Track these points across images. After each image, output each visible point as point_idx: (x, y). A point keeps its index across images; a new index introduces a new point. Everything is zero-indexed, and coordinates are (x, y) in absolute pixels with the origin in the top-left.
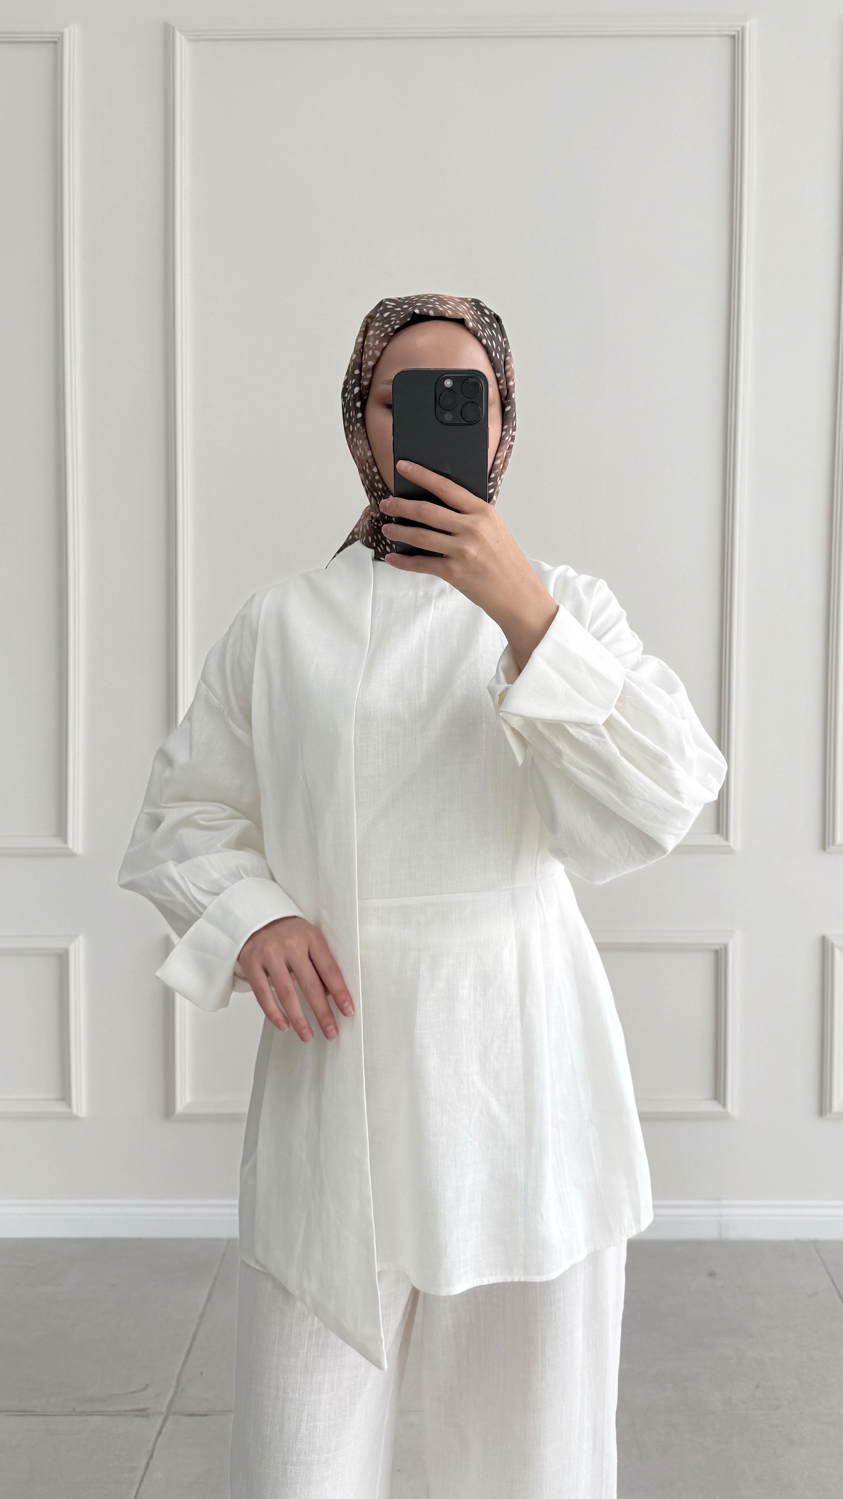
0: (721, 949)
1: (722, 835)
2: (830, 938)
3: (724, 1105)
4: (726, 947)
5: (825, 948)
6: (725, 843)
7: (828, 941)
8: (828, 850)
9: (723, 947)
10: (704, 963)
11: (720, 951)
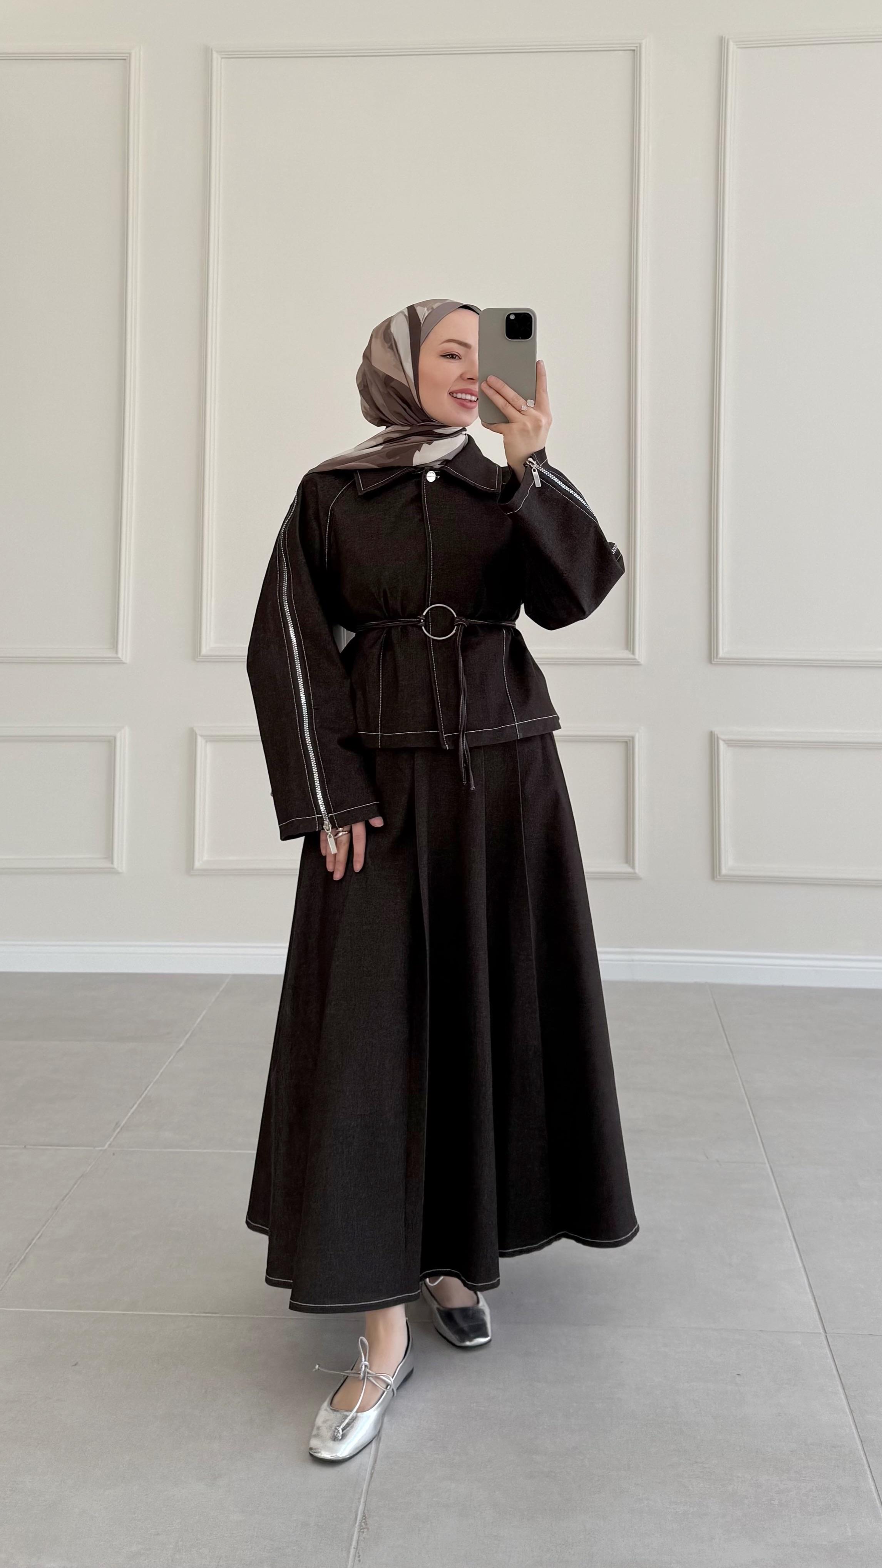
0: (630, 740)
1: (630, 651)
2: (716, 733)
3: (633, 867)
4: (633, 738)
5: (713, 740)
6: (631, 656)
7: (714, 735)
8: (713, 662)
9: (631, 739)
10: (617, 751)
11: (628, 742)
